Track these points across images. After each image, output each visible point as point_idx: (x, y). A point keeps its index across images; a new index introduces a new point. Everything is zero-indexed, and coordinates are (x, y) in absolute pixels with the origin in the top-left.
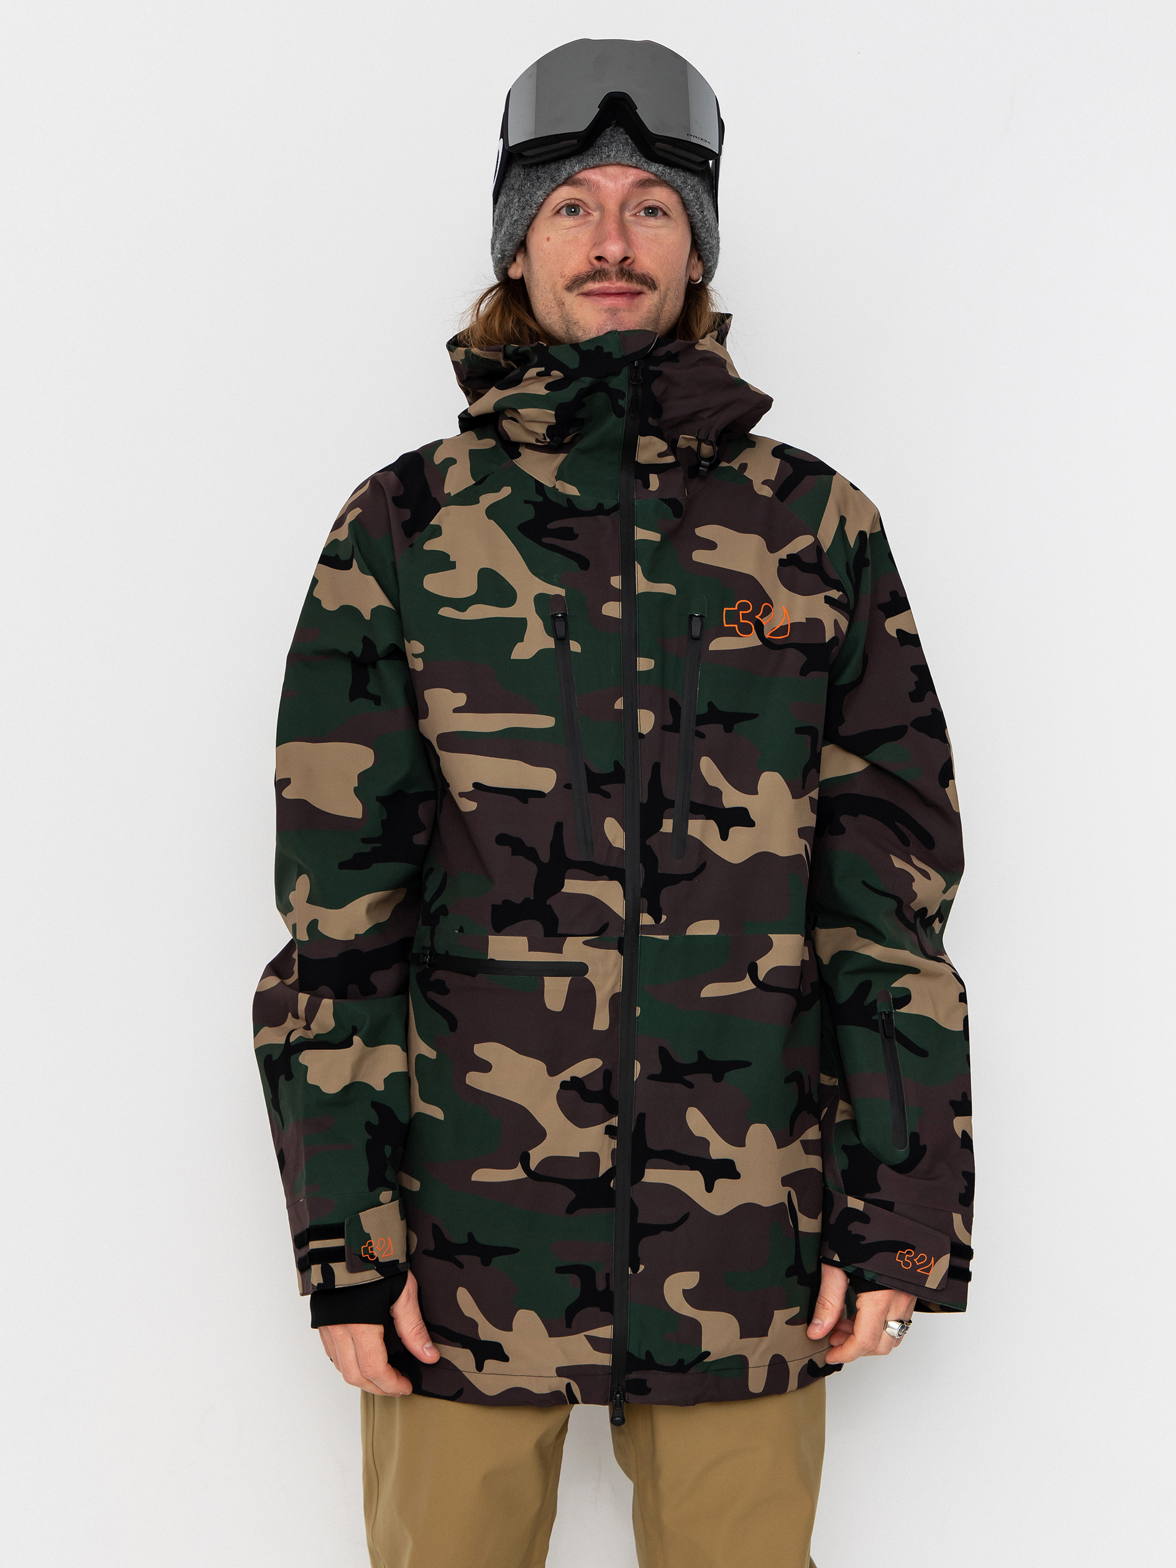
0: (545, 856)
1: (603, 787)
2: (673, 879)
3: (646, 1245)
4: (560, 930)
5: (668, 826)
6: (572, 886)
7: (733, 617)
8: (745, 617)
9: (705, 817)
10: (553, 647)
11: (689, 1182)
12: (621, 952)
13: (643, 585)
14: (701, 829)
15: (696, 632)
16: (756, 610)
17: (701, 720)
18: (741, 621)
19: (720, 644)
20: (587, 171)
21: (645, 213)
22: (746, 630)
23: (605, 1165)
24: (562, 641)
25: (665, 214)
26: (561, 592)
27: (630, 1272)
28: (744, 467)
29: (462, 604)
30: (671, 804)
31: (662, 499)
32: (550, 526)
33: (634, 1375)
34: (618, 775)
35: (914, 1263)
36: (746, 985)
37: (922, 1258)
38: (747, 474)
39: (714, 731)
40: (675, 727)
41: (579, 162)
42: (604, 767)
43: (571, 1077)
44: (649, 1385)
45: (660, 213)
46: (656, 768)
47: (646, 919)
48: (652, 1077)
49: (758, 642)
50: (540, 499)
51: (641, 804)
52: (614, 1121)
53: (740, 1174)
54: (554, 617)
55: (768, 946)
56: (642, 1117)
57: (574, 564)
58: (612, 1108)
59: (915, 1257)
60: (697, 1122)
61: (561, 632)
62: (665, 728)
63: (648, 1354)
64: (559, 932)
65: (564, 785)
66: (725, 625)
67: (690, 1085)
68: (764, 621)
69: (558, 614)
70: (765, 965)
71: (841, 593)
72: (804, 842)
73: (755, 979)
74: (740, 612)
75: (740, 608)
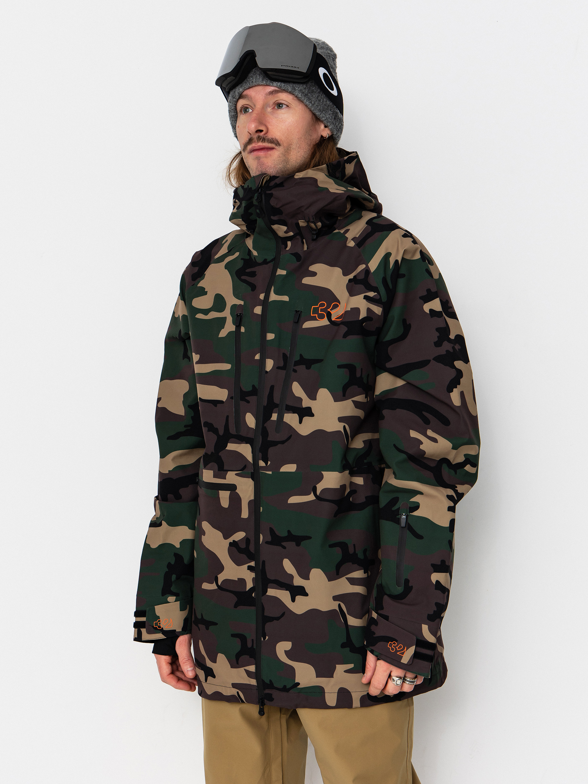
0: (221, 432)
1: (247, 398)
2: (275, 443)
3: (269, 626)
4: (225, 468)
5: (274, 417)
6: (231, 447)
7: (316, 311)
8: (322, 310)
9: (292, 412)
10: (235, 330)
11: (284, 596)
12: (253, 480)
13: (273, 297)
14: (291, 419)
15: (296, 319)
16: (328, 307)
17: (297, 363)
18: (320, 312)
19: (308, 325)
20: (246, 91)
21: (277, 107)
22: (321, 317)
23: (250, 585)
24: (238, 327)
25: (288, 106)
26: (242, 303)
27: (262, 640)
28: (347, 231)
29: (206, 312)
30: (277, 406)
31: (291, 253)
32: (247, 271)
33: (267, 691)
34: (254, 392)
35: (396, 649)
36: (311, 497)
37: (401, 647)
38: (347, 235)
39: (301, 368)
40: (284, 368)
41: (241, 87)
42: (248, 388)
43: (233, 541)
44: (273, 697)
45: (284, 106)
46: (272, 388)
47: (262, 463)
48: (267, 543)
49: (328, 323)
50: (248, 257)
51: (264, 406)
52: (253, 564)
53: (308, 594)
55: (321, 478)
56: (264, 562)
57: (249, 288)
58: (251, 557)
59: (397, 646)
60: (288, 566)
61: (238, 323)
62: (278, 368)
63: (271, 681)
64: (225, 469)
65: (230, 397)
66: (312, 315)
67: (284, 548)
68: (333, 312)
69: (238, 314)
70: (320, 487)
71: (376, 293)
72: (343, 424)
73: (315, 494)
74: (320, 308)
75: (320, 306)
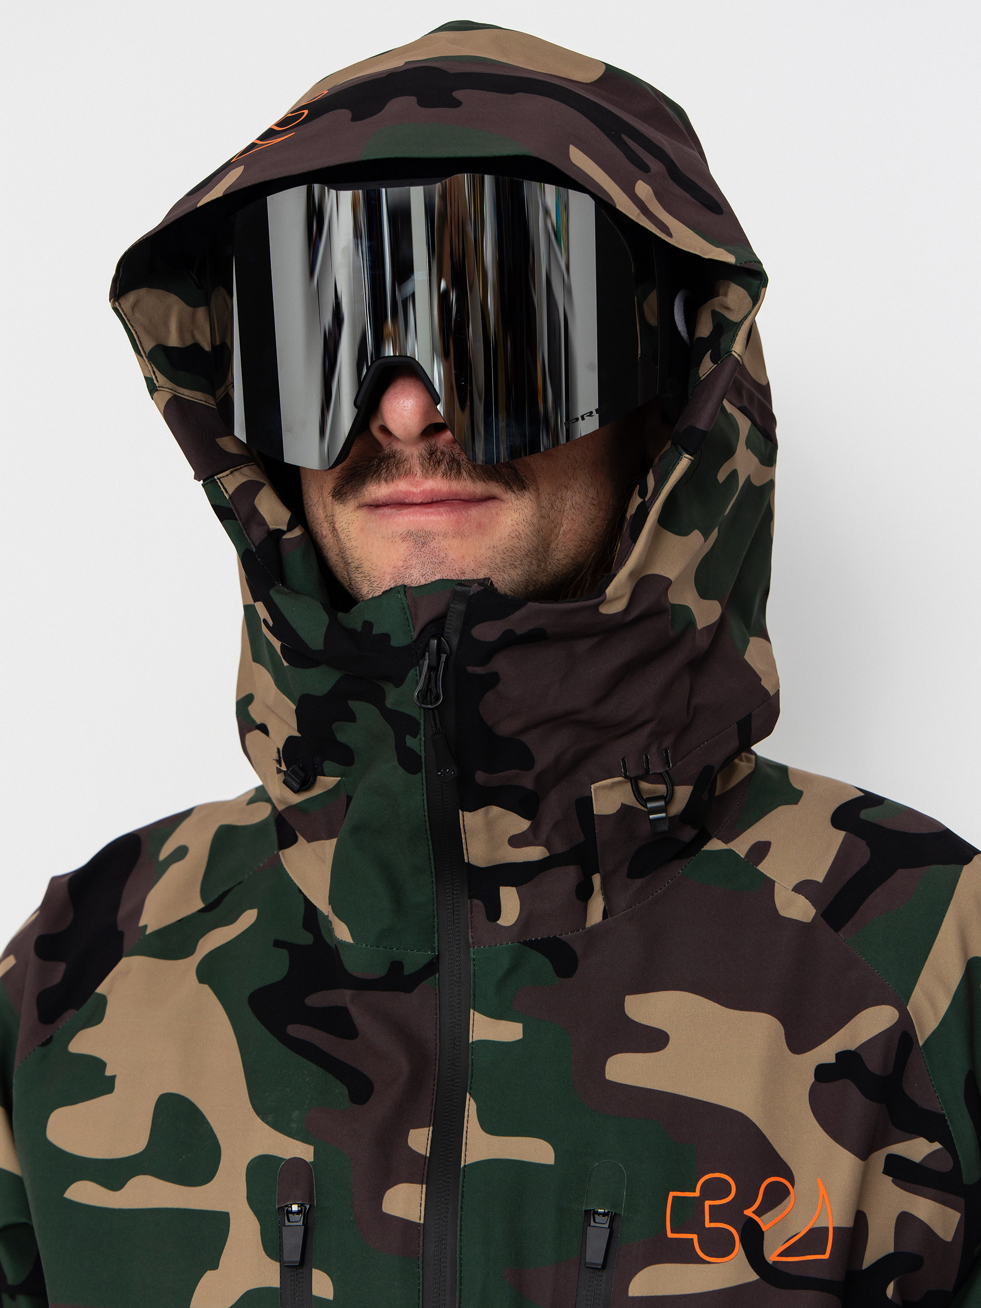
7: (689, 1215)
8: (717, 1213)
10: (277, 1284)
13: (479, 1144)
15: (595, 1250)
18: (708, 1224)
19: (654, 1281)
22: (718, 1246)
24: (295, 1271)
26: (306, 1153)
28: (761, 850)
29: (112, 1175)
31: (525, 943)
32: (313, 1000)
38: (766, 867)
49: (745, 1275)
50: (306, 938)
66: (670, 1235)
68: (766, 1223)
69: (291, 1205)
71: (937, 1146)
74: (708, 1203)
75: (707, 1191)
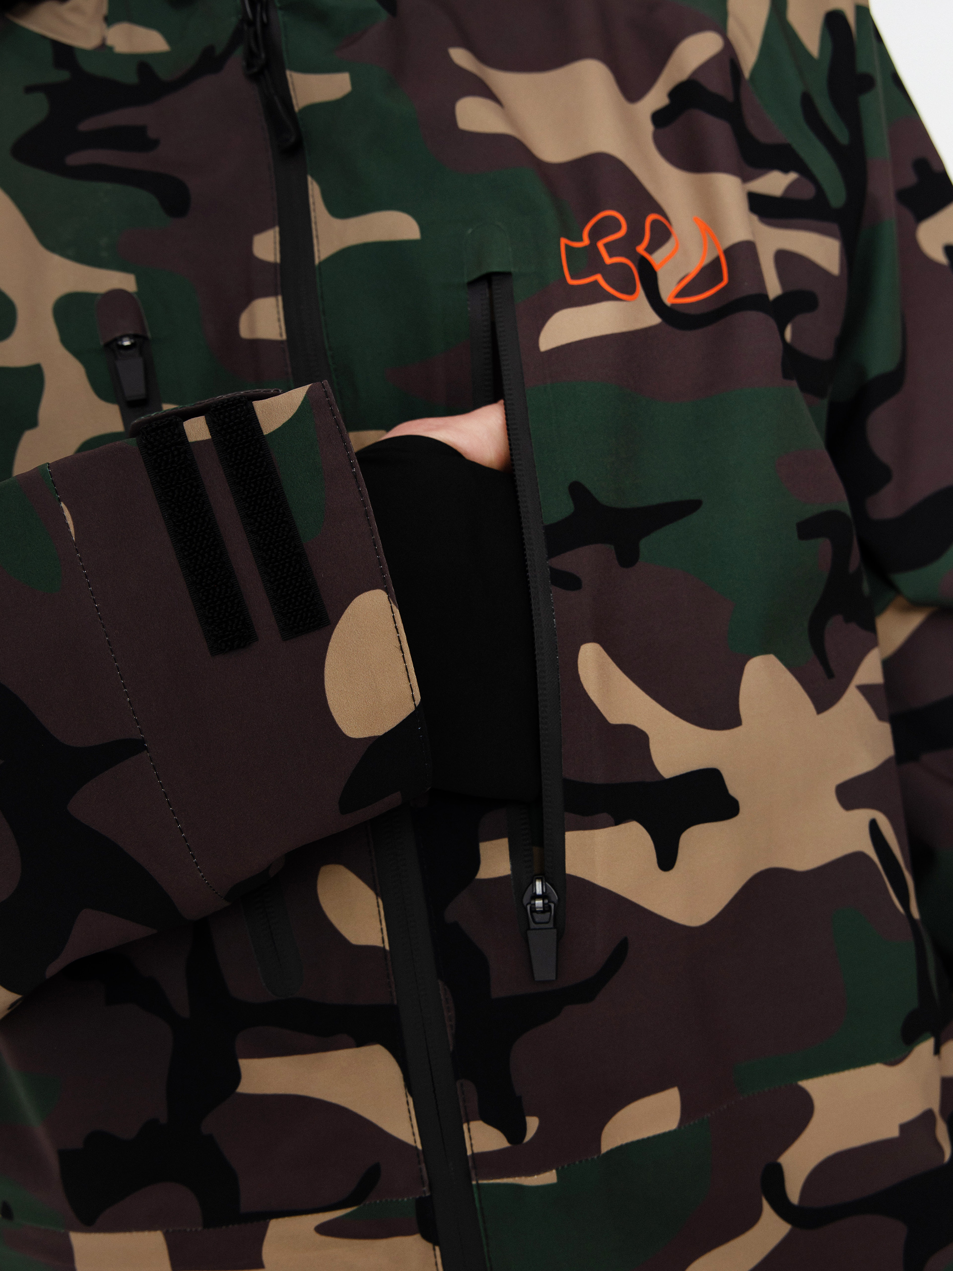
0: (179, 1000)
2: (539, 1008)
4: (248, 1205)
5: (495, 859)
6: (262, 1076)
7: (585, 259)
8: (612, 249)
9: (610, 818)
12: (430, 1236)
13: (331, 234)
16: (635, 234)
17: (562, 538)
18: (607, 262)
19: (564, 329)
22: (620, 285)
26: (126, 282)
32: (87, 125)
39: (596, 564)
47: (483, 1137)
49: (648, 318)
54: (113, 347)
61: (135, 387)
64: (245, 1208)
66: (572, 282)
69: (121, 338)
70: (801, 1163)
71: (793, 176)
72: (864, 815)
73: (783, 1208)
74: (601, 241)
75: (596, 234)
